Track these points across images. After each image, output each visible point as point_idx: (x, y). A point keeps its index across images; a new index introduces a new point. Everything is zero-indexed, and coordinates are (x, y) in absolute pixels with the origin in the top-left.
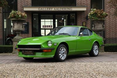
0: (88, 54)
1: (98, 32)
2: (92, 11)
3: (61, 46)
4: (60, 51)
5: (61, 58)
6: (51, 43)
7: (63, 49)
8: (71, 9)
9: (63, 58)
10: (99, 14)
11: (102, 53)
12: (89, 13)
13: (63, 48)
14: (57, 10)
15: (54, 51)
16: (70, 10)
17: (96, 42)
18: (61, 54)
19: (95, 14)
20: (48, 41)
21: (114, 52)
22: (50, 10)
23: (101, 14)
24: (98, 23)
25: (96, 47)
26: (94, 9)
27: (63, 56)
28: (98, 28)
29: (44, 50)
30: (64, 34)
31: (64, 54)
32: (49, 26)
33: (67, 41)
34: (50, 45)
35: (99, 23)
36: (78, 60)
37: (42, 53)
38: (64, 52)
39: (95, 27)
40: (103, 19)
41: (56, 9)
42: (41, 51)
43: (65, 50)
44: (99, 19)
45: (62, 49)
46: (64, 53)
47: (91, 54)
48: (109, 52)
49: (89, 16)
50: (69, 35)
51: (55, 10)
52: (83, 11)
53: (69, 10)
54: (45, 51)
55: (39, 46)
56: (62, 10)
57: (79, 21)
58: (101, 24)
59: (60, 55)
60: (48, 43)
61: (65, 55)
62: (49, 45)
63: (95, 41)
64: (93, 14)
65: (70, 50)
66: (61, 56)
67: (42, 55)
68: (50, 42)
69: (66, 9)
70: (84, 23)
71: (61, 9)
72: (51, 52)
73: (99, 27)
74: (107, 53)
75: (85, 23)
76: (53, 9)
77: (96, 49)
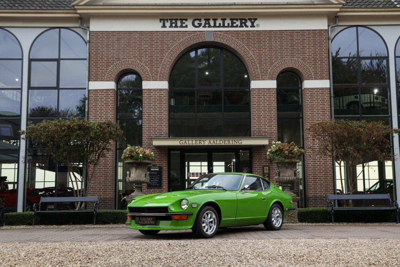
0: (262, 226)
1: (285, 185)
2: (274, 146)
3: (205, 209)
4: (204, 218)
5: (207, 231)
6: (187, 204)
7: (209, 216)
8: (240, 142)
9: (210, 232)
10: (286, 152)
11: (294, 224)
12: (269, 150)
13: (210, 213)
14: (214, 144)
15: (192, 219)
16: (238, 144)
17: (277, 202)
18: (207, 225)
19: (280, 151)
20: (182, 200)
21: (319, 222)
22: (201, 144)
23: (291, 152)
24: (285, 168)
25: (277, 212)
26: (278, 142)
27: (211, 227)
28: (286, 178)
29: (173, 217)
30: (214, 187)
31: (213, 224)
32: (197, 174)
33: (217, 201)
34: (185, 207)
35: (287, 168)
36: (240, 235)
37: (170, 222)
38: (211, 220)
39: (279, 176)
40: (293, 160)
41: (212, 142)
42: (168, 218)
43: (214, 216)
44: (286, 161)
45: (207, 214)
46: (211, 222)
47: (268, 226)
48: (308, 222)
49: (269, 155)
50: (224, 190)
51: (210, 144)
52: (263, 145)
53: (236, 144)
54: (176, 217)
55: (165, 209)
56: (223, 144)
57: (256, 165)
58: (291, 169)
59: (203, 225)
60: (182, 203)
61: (214, 227)
62: (183, 207)
63: (275, 200)
64: (276, 151)
65: (224, 217)
66: (206, 227)
67: (171, 225)
68: (184, 202)
69: (231, 142)
70: (265, 168)
71: (221, 142)
72: (187, 219)
73: (288, 175)
74: (304, 224)
75: (267, 168)
76: (207, 142)
77: (278, 217)
